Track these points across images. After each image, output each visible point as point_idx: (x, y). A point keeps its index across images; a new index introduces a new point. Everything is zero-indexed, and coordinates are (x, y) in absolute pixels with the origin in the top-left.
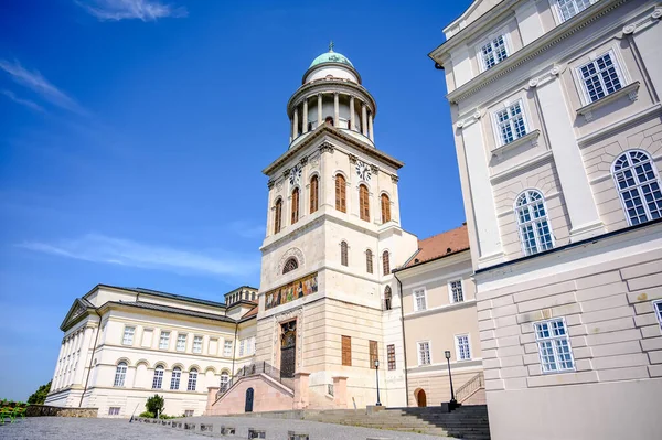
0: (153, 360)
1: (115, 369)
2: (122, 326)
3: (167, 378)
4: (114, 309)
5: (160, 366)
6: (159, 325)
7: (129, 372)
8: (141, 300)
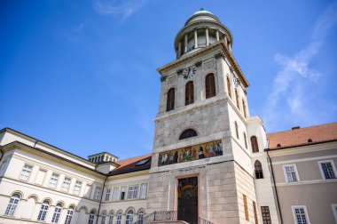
0: (42, 196)
1: (9, 199)
2: (23, 163)
3: (51, 212)
4: (19, 148)
5: (47, 201)
6: (52, 167)
7: (21, 203)
8: (37, 146)
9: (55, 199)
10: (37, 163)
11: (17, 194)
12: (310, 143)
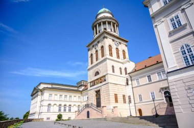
1: (47, 107)
2: (48, 94)
5: (60, 105)
6: (59, 93)
7: (52, 107)
8: (53, 86)
9: (63, 104)
10: (53, 93)
11: (49, 105)
12: (146, 67)
